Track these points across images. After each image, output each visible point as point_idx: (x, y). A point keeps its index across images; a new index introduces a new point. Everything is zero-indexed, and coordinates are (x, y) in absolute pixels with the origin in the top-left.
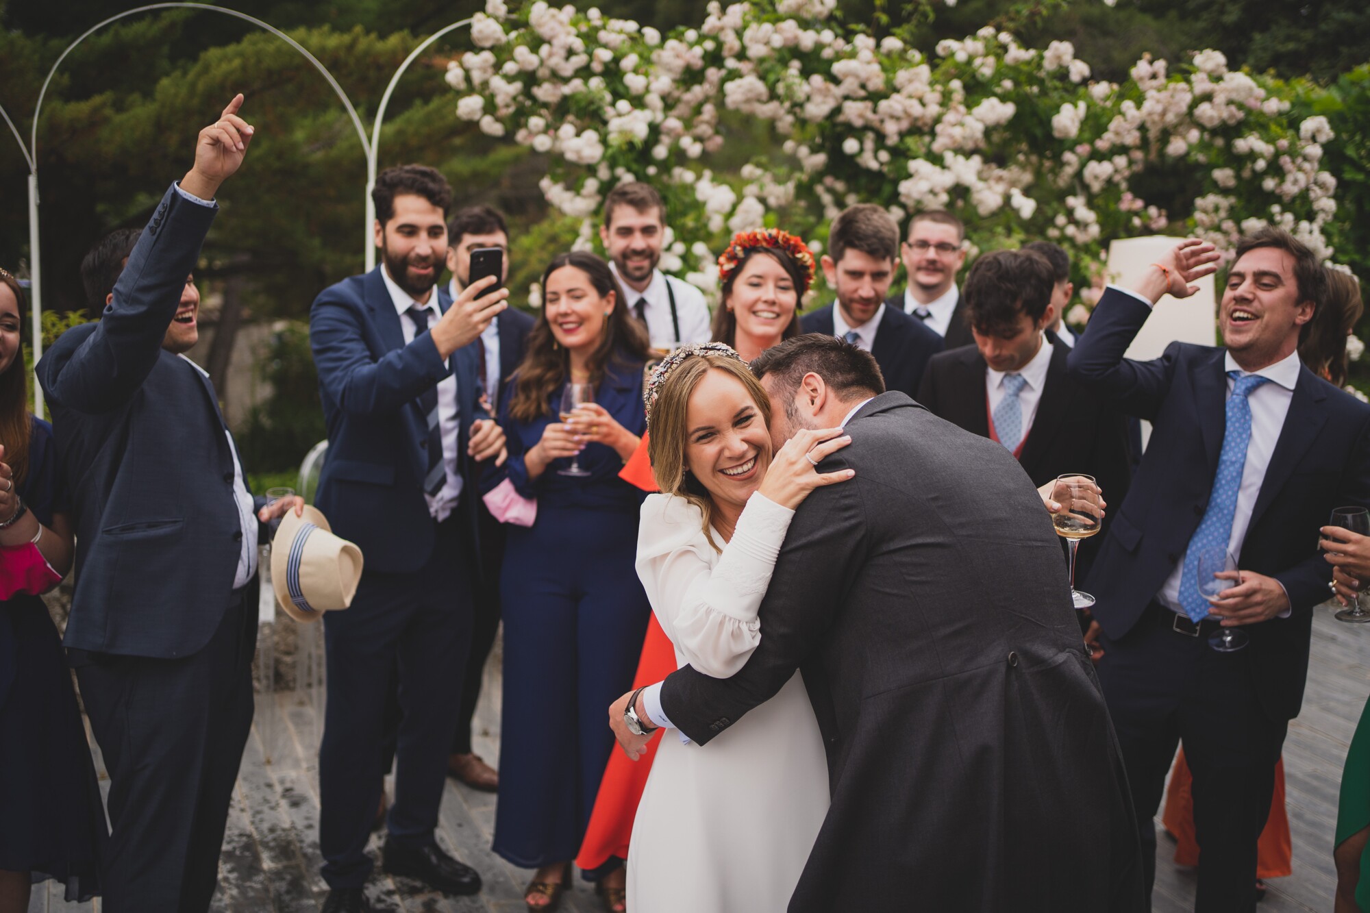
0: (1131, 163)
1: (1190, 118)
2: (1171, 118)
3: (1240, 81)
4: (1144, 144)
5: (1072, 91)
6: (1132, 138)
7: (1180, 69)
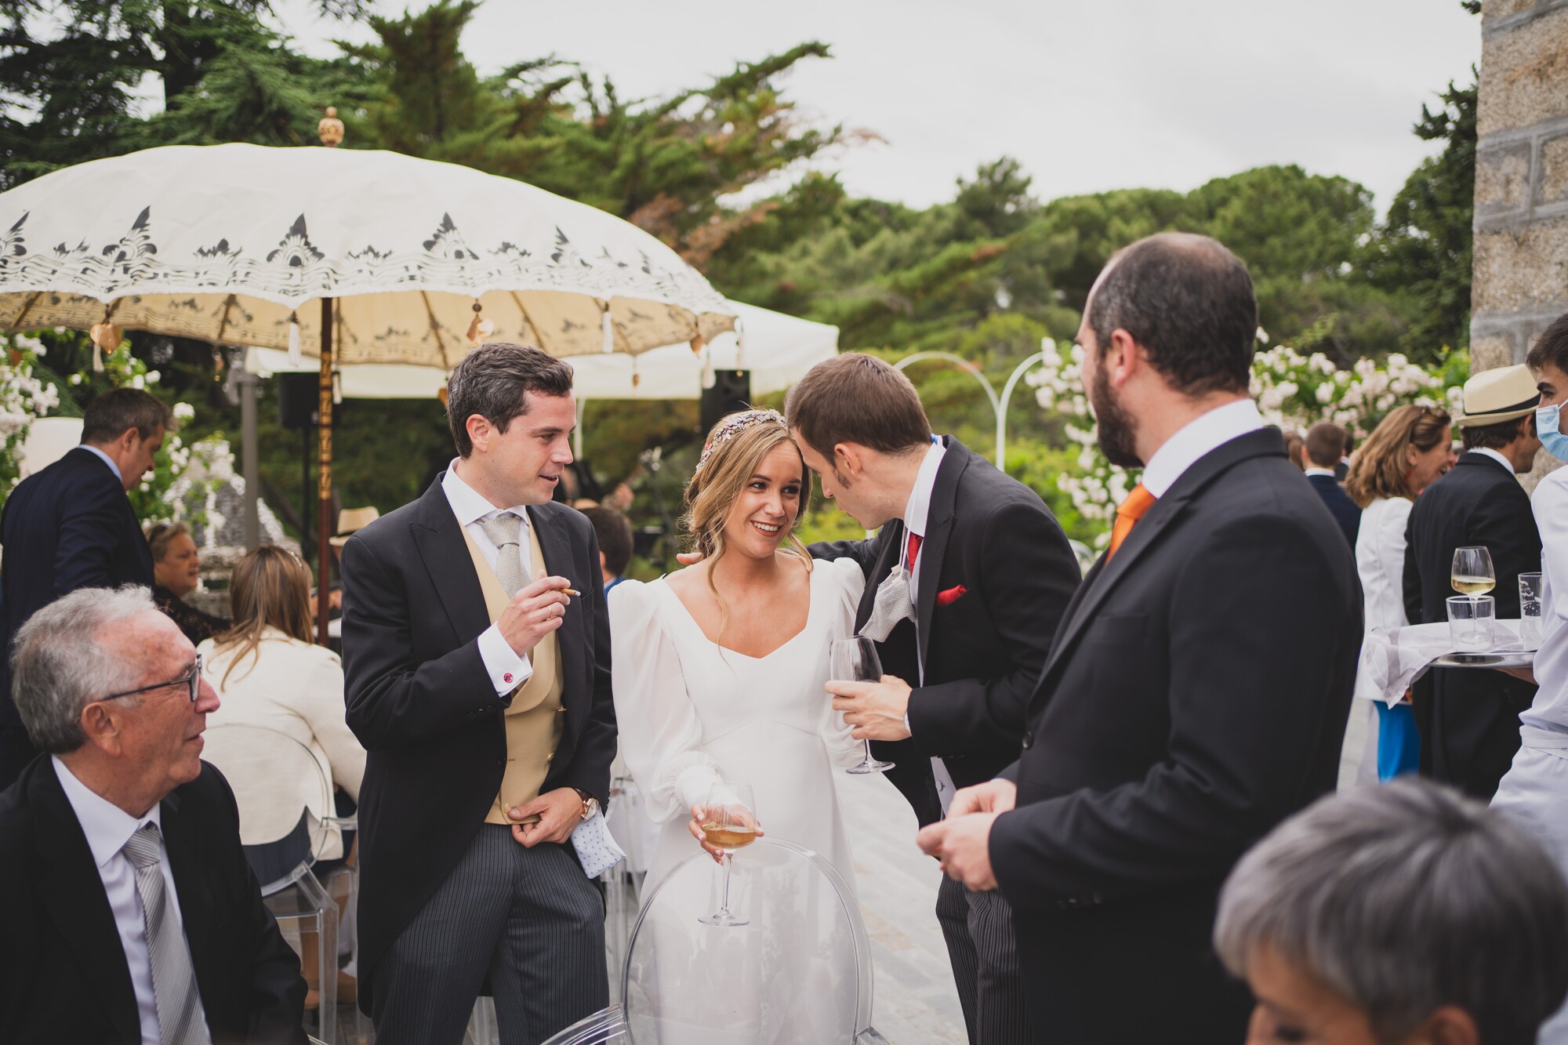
0: (1359, 413)
1: (1388, 389)
2: (1378, 391)
3: (1415, 371)
4: (1365, 403)
5: (1324, 377)
6: (1358, 400)
7: (1381, 365)
